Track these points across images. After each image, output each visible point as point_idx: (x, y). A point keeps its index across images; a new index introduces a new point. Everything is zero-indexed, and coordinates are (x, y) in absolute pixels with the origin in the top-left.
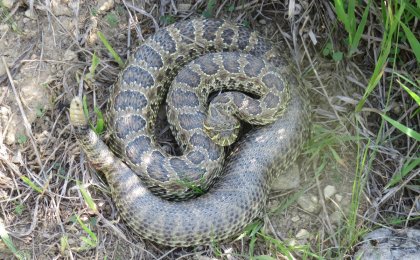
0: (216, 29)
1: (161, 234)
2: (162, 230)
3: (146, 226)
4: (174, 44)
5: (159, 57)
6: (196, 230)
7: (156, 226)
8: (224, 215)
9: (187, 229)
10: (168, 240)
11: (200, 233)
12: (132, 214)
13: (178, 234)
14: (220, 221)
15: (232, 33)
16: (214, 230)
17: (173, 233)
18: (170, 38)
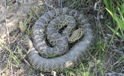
0: (70, 11)
1: (42, 67)
2: (42, 66)
3: (37, 65)
4: (56, 14)
5: (50, 16)
6: (52, 66)
7: (40, 64)
8: (62, 63)
9: (49, 66)
10: (44, 69)
11: (53, 67)
12: (33, 61)
13: (47, 67)
14: (60, 65)
15: (75, 13)
16: (58, 67)
17: (45, 67)
18: (55, 12)
